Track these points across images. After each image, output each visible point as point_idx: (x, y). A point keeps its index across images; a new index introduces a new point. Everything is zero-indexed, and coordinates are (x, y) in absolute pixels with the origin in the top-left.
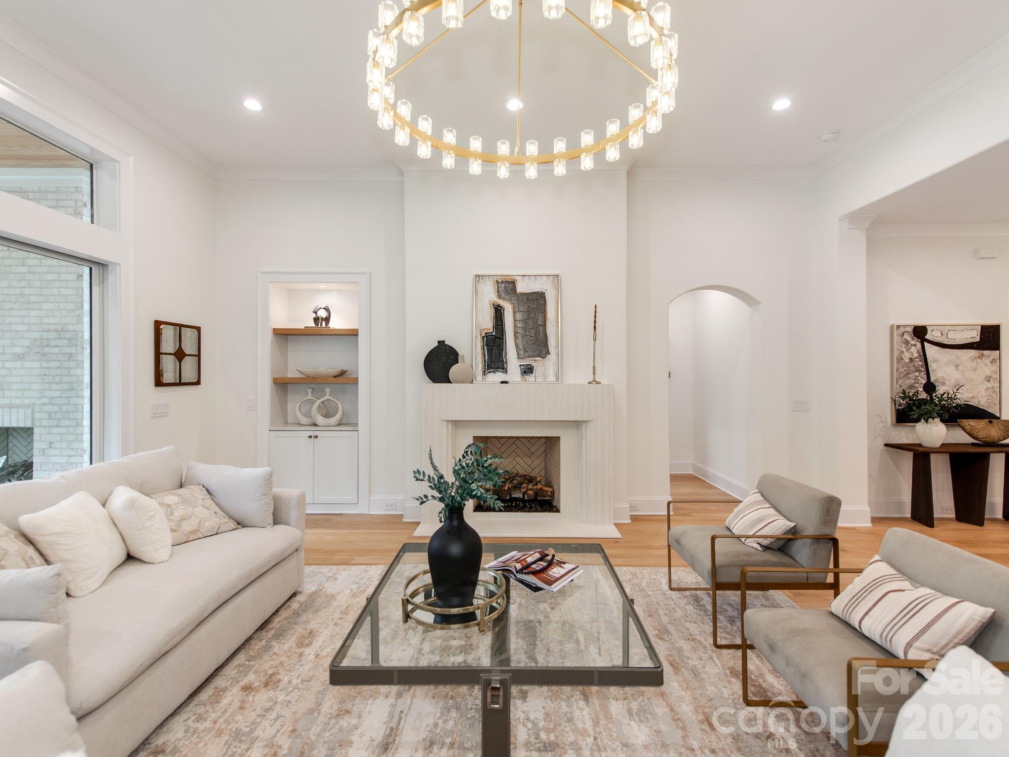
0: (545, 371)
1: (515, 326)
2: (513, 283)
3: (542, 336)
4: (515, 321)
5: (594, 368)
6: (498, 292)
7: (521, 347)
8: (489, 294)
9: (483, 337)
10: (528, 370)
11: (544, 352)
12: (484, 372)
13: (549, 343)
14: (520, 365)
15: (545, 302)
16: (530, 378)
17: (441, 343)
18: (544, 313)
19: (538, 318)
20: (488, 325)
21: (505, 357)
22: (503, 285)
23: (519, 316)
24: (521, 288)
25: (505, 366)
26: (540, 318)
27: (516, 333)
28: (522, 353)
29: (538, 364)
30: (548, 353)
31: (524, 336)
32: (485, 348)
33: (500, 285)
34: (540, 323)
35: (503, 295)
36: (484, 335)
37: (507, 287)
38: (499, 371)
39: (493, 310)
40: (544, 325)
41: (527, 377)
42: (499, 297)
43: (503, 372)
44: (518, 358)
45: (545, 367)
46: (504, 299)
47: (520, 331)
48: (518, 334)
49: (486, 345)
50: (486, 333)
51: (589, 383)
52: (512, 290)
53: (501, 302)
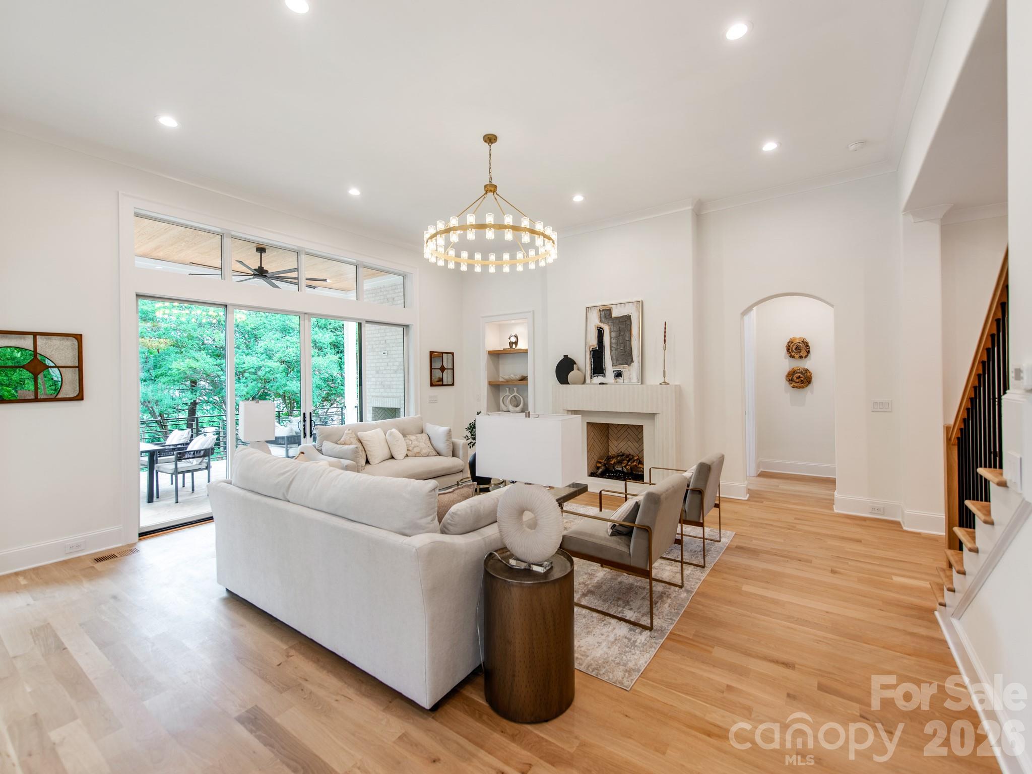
0: (630, 374)
1: (611, 342)
2: (610, 310)
3: (628, 348)
4: (611, 338)
5: (664, 372)
6: (600, 318)
7: (614, 357)
8: (595, 320)
9: (591, 351)
10: (619, 375)
11: (630, 360)
12: (591, 376)
13: (633, 354)
14: (614, 371)
15: (631, 323)
16: (620, 380)
17: (566, 356)
18: (630, 331)
19: (626, 335)
20: (593, 342)
21: (604, 365)
22: (603, 313)
23: (613, 335)
24: (615, 314)
25: (604, 372)
26: (627, 335)
27: (611, 347)
28: (615, 362)
29: (624, 369)
30: (632, 361)
31: (617, 349)
32: (592, 359)
33: (601, 313)
34: (627, 339)
35: (603, 320)
36: (591, 350)
37: (606, 314)
38: (600, 376)
39: (597, 331)
40: (630, 340)
41: (618, 380)
42: (601, 321)
43: (603, 376)
44: (613, 366)
45: (631, 372)
46: (604, 323)
47: (614, 346)
48: (613, 348)
49: (593, 357)
50: (592, 349)
51: (660, 384)
52: (609, 315)
53: (602, 325)
